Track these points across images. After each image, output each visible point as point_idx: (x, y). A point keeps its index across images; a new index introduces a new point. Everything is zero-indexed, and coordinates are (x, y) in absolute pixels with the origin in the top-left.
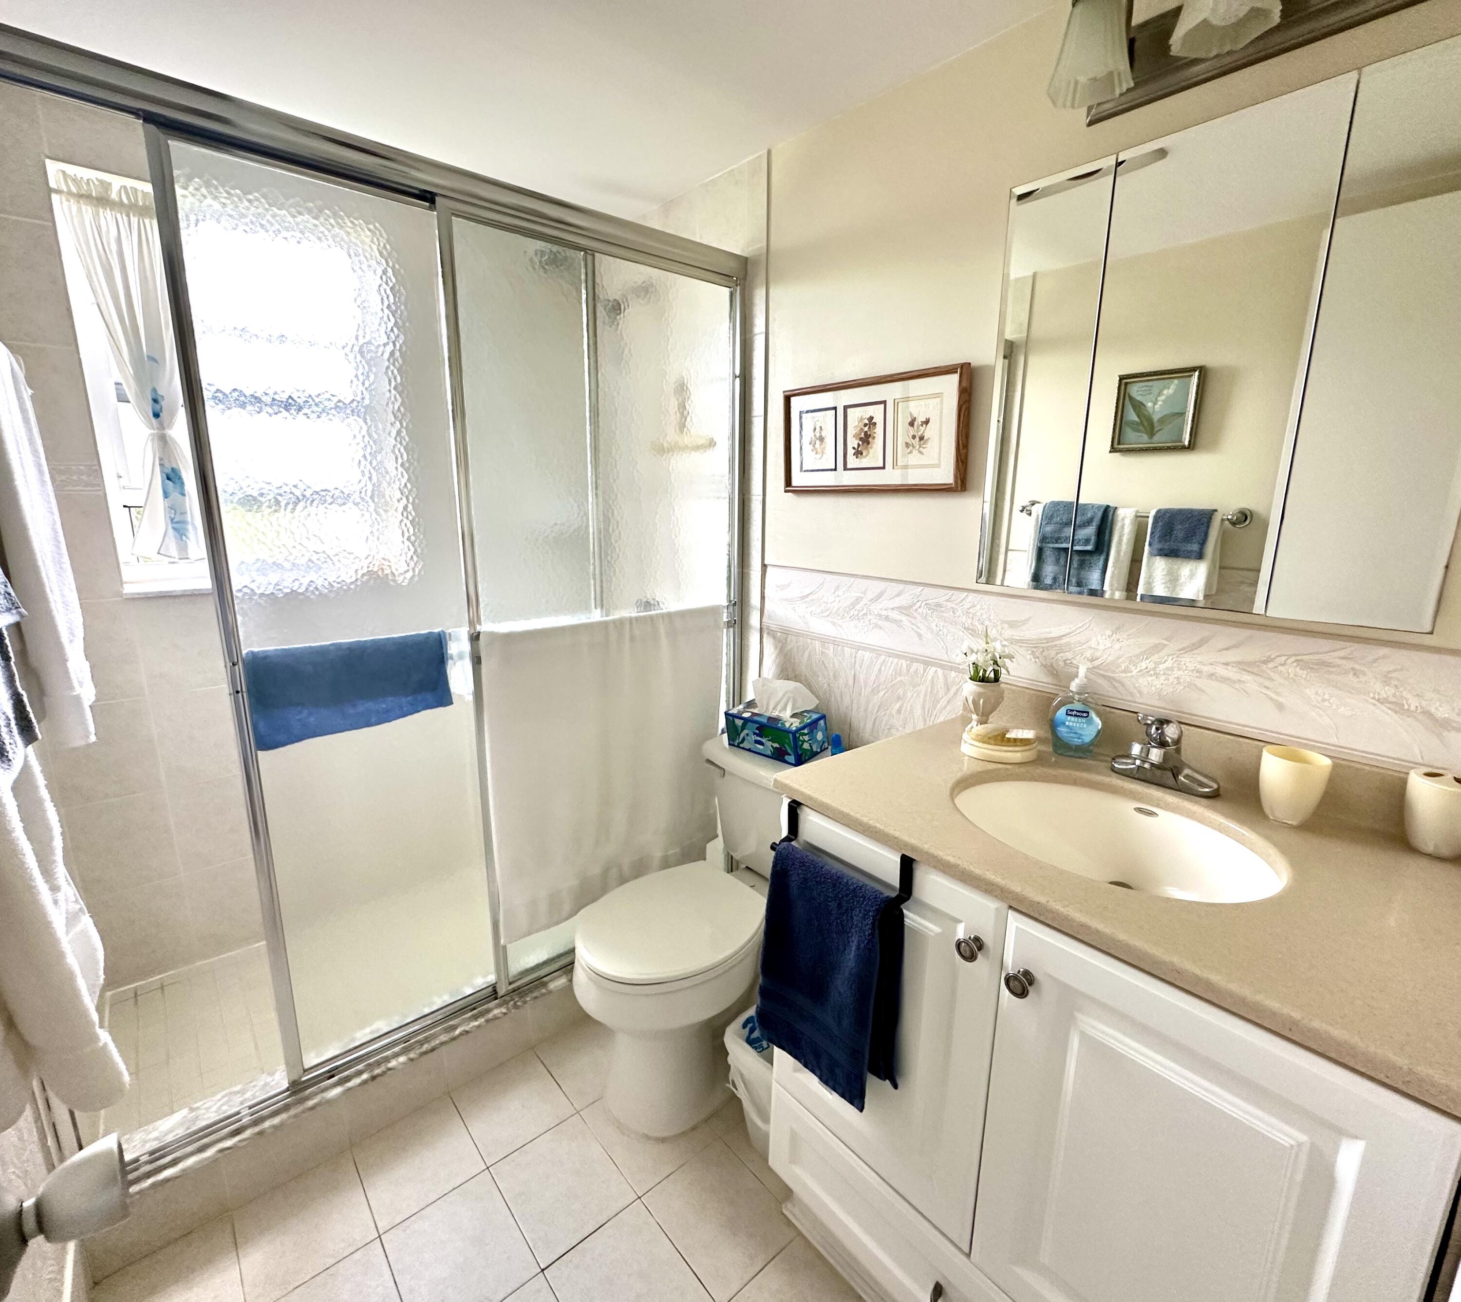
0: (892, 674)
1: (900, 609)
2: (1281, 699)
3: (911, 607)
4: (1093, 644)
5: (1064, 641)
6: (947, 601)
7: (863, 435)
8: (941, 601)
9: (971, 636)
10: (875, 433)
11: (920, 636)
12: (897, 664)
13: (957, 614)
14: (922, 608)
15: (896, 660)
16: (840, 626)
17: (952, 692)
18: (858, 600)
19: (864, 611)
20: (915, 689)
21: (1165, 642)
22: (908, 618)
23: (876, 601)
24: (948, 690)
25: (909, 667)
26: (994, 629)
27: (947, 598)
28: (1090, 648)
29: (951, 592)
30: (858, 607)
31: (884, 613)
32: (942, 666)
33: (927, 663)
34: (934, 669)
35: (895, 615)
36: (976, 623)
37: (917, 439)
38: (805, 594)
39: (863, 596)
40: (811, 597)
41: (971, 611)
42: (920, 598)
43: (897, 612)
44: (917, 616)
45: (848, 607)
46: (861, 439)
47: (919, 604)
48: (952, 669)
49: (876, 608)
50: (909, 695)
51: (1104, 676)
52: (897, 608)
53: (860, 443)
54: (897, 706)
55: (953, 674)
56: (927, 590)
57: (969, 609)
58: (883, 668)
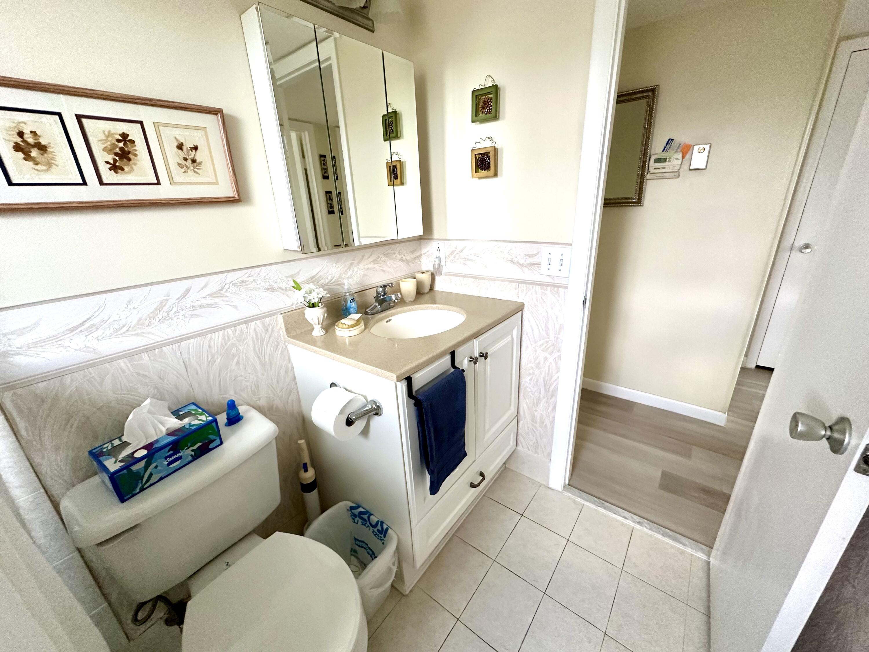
0: (222, 344)
1: (212, 295)
2: (384, 269)
3: (221, 290)
4: (330, 272)
5: (319, 275)
6: (248, 277)
7: (117, 150)
8: (245, 278)
9: (271, 292)
10: (136, 150)
11: (235, 307)
12: (224, 334)
13: (258, 283)
14: (231, 288)
15: (221, 332)
16: (149, 333)
17: (270, 330)
18: (163, 304)
19: (175, 309)
20: (245, 343)
21: (353, 261)
22: (222, 299)
23: (184, 297)
24: (267, 330)
25: (234, 332)
26: (284, 283)
27: (247, 275)
28: (330, 274)
29: (249, 271)
30: (165, 309)
31: (197, 303)
32: (258, 319)
33: (247, 321)
34: (253, 323)
35: (209, 301)
36: (273, 284)
37: (190, 161)
38: (75, 324)
39: (168, 298)
40: (87, 325)
41: (266, 277)
42: (226, 282)
43: (210, 298)
44: (228, 294)
45: (153, 312)
46: (116, 154)
47: (227, 286)
48: (265, 317)
49: (187, 302)
50: (241, 348)
51: (338, 284)
52: (208, 295)
53: (117, 158)
54: (235, 360)
55: (268, 319)
56: (230, 274)
57: (265, 277)
58: (212, 344)
